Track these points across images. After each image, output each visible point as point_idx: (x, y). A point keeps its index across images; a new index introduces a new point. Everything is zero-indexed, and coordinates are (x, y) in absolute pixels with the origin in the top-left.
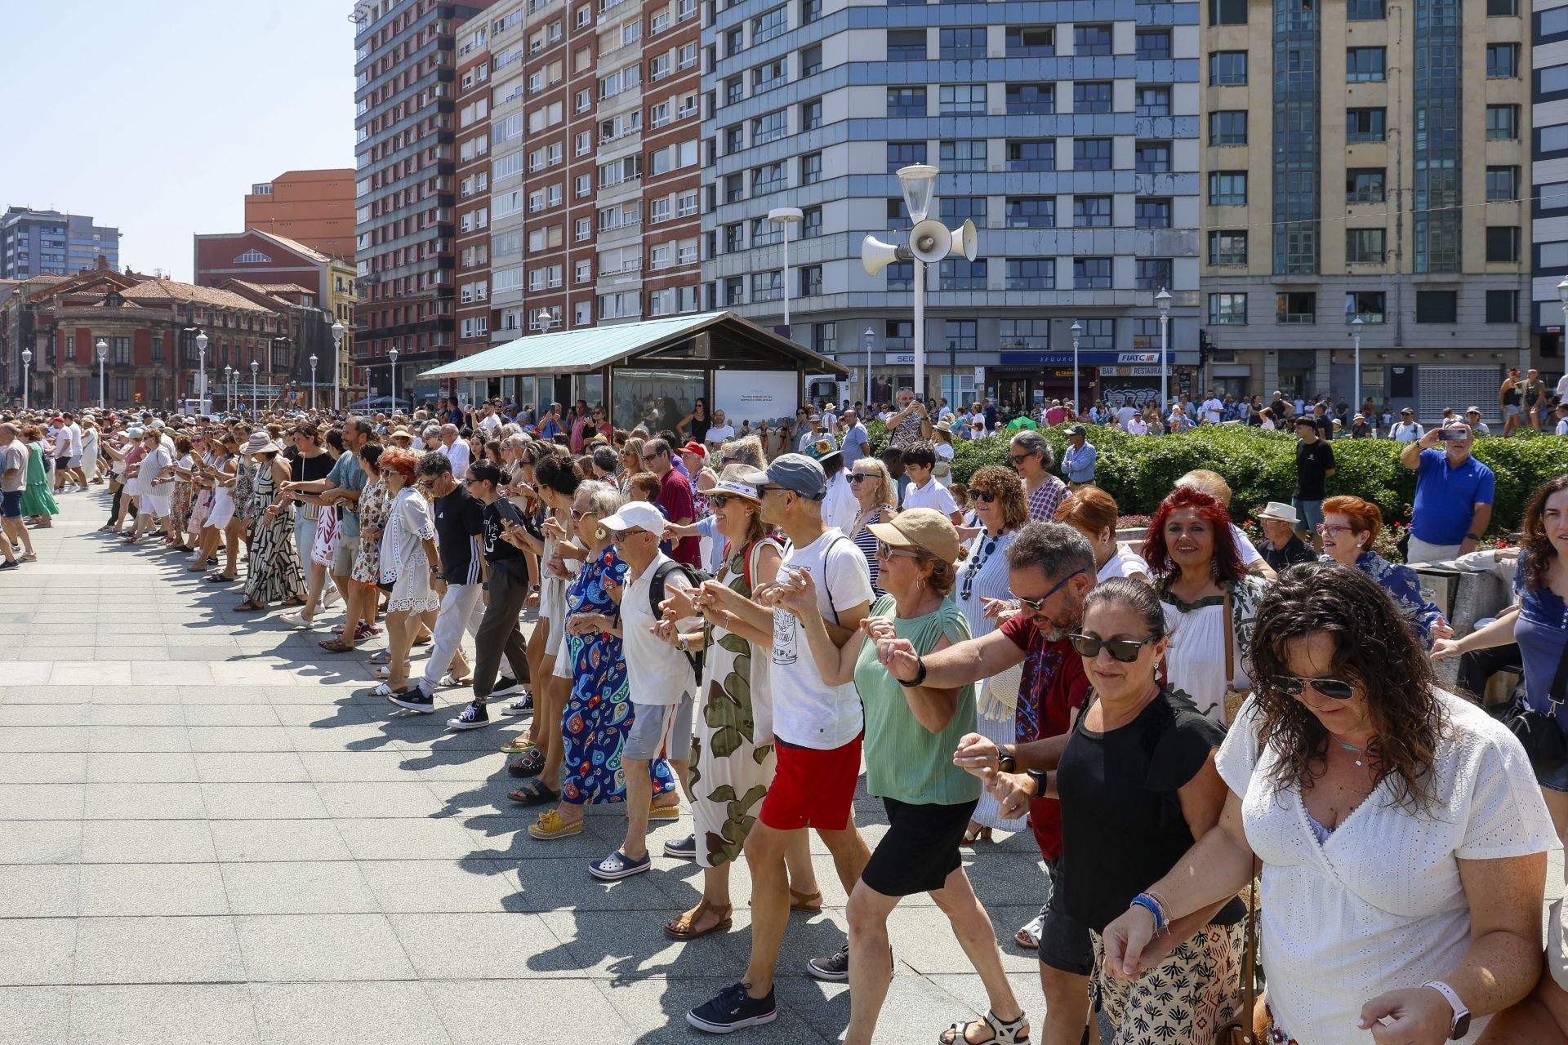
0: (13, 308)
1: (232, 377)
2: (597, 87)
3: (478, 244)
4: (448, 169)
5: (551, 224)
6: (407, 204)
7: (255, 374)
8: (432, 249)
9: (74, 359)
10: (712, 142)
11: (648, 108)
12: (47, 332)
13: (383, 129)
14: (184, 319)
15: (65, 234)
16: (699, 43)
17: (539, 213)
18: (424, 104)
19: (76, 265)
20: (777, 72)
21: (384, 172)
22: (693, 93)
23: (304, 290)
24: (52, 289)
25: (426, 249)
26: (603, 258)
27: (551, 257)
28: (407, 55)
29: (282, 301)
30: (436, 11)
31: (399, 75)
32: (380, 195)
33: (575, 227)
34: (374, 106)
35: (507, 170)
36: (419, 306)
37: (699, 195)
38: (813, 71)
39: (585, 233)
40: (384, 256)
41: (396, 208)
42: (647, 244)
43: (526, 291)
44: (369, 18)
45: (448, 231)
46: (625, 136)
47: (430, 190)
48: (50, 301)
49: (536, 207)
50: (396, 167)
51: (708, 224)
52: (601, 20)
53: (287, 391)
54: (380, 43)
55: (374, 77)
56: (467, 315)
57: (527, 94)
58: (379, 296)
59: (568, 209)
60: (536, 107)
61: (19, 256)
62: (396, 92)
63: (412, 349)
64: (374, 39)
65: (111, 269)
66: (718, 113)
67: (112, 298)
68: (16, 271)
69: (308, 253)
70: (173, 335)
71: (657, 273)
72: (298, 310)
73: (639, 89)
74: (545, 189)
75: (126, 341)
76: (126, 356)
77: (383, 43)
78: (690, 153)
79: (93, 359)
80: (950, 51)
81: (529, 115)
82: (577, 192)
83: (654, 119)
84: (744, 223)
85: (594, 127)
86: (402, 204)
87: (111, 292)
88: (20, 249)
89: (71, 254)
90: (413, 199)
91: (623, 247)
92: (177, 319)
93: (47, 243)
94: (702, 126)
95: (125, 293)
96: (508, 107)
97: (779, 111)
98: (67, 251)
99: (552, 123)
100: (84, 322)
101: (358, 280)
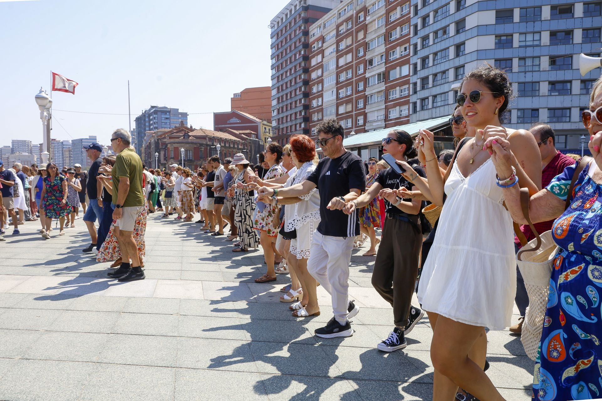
0: (153, 140)
2: (366, 46)
3: (318, 111)
4: (306, 83)
5: (347, 102)
6: (291, 97)
8: (300, 114)
9: (173, 158)
10: (415, 65)
11: (387, 53)
12: (164, 149)
13: (281, 69)
14: (211, 143)
15: (170, 115)
16: (410, 24)
17: (342, 98)
18: (297, 58)
19: (173, 126)
20: (445, 33)
21: (282, 86)
22: (407, 45)
23: (253, 132)
24: (165, 133)
26: (368, 115)
27: (347, 116)
28: (291, 39)
29: (245, 136)
30: (301, 21)
31: (287, 48)
32: (280, 94)
33: (357, 103)
34: (278, 60)
35: (330, 82)
37: (409, 87)
38: (461, 31)
39: (361, 105)
40: (282, 118)
41: (287, 99)
42: (387, 109)
44: (276, 26)
45: (307, 107)
46: (378, 65)
47: (300, 91)
48: (165, 138)
49: (341, 96)
50: (286, 83)
51: (413, 99)
52: (368, 18)
54: (280, 35)
55: (278, 49)
57: (338, 51)
58: (281, 133)
59: (354, 96)
60: (341, 56)
61: (154, 123)
62: (286, 54)
64: (278, 34)
65: (185, 125)
66: (418, 52)
67: (186, 136)
68: (154, 129)
69: (254, 119)
70: (207, 149)
71: (391, 120)
72: (250, 140)
73: (384, 45)
74: (345, 88)
75: (191, 151)
76: (191, 157)
77: (281, 35)
78: (406, 70)
79: (180, 158)
80: (524, 18)
81: (338, 59)
82: (358, 89)
83: (390, 57)
84: (429, 98)
85: (365, 62)
86: (289, 97)
87: (185, 134)
88: (154, 121)
89: (171, 122)
90: (293, 95)
91: (377, 110)
92: (209, 143)
93: (164, 118)
94: (411, 59)
95: (190, 134)
96: (330, 57)
97: (445, 49)
98: (170, 121)
99: (348, 62)
100: (176, 144)
101: (272, 127)
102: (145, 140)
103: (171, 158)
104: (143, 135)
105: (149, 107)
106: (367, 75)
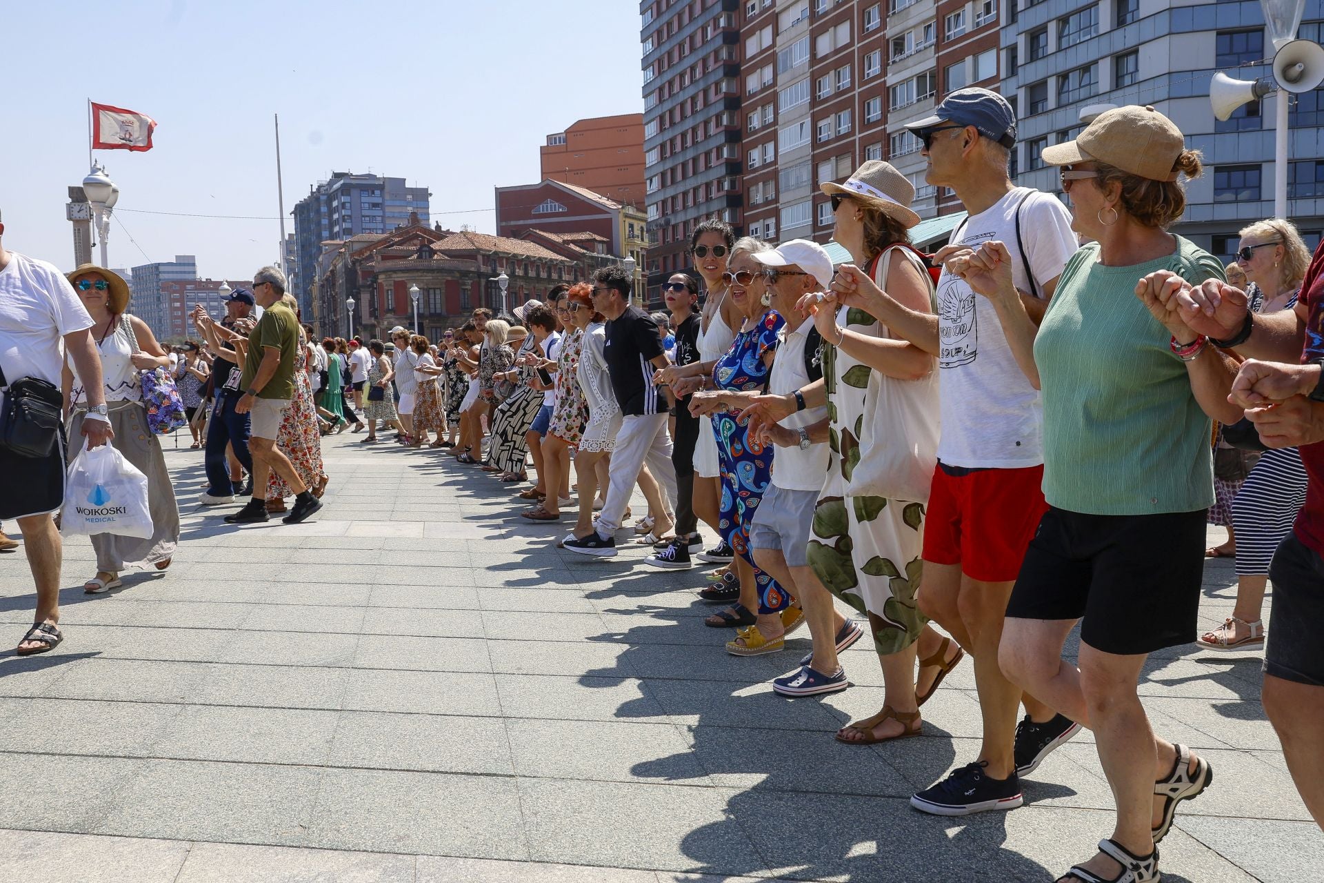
0: (340, 265)
2: (886, 1)
3: (765, 179)
4: (734, 103)
5: (839, 153)
6: (694, 143)
8: (720, 188)
9: (393, 311)
10: (1013, 50)
11: (941, 19)
12: (369, 287)
13: (669, 66)
14: (488, 270)
15: (382, 196)
17: (827, 143)
18: (709, 38)
19: (392, 225)
21: (671, 112)
23: (598, 238)
24: (372, 245)
25: (714, 188)
29: (577, 249)
31: (683, 9)
32: (668, 135)
34: (659, 44)
35: (794, 99)
40: (674, 198)
41: (684, 148)
45: (736, 167)
46: (917, 52)
47: (717, 126)
48: (370, 258)
49: (824, 136)
55: (659, 14)
57: (813, 16)
58: (669, 239)
59: (858, 136)
60: (822, 30)
61: (344, 218)
62: (680, 27)
65: (423, 224)
66: (1020, 16)
67: (426, 251)
68: (341, 233)
69: (601, 201)
70: (480, 285)
72: (592, 258)
74: (833, 116)
75: (438, 292)
76: (438, 306)
78: (988, 64)
81: (815, 38)
82: (867, 117)
83: (949, 31)
84: (1049, 136)
85: (884, 44)
86: (689, 143)
87: (422, 246)
88: (344, 212)
89: (387, 215)
90: (700, 137)
91: (917, 173)
92: (483, 269)
93: (367, 205)
94: (1002, 33)
95: (435, 246)
96: (793, 32)
97: (1088, 7)
98: (384, 212)
99: (840, 44)
100: (399, 275)
101: (648, 223)
102: (320, 265)
103: (389, 311)
104: (314, 250)
105: (329, 177)
106: (891, 80)
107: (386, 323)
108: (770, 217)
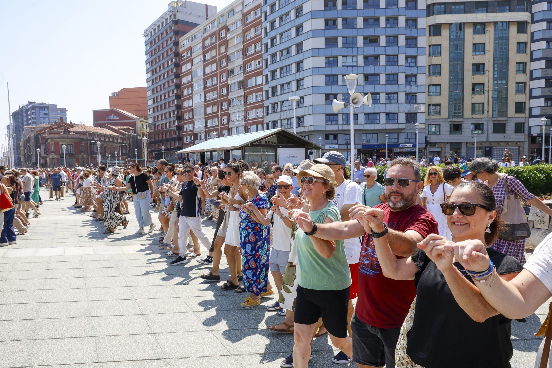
0: (32, 135)
1: (108, 157)
2: (228, 58)
3: (189, 111)
4: (178, 86)
5: (213, 104)
6: (165, 98)
7: (116, 156)
8: (174, 113)
9: (54, 152)
10: (267, 76)
11: (245, 65)
12: (44, 143)
13: (156, 73)
14: (91, 138)
15: (48, 110)
16: (262, 43)
17: (209, 101)
18: (169, 65)
19: (53, 121)
20: (288, 52)
21: (156, 88)
22: (260, 60)
23: (131, 128)
24: (45, 129)
25: (172, 113)
26: (231, 115)
27: (214, 116)
28: (163, 48)
29: (123, 132)
30: (172, 33)
31: (160, 55)
32: (155, 95)
33: (222, 105)
34: (152, 65)
36: (170, 133)
37: (263, 94)
38: (300, 51)
39: (225, 107)
40: (158, 116)
41: (161, 100)
42: (246, 111)
43: (206, 127)
44: (149, 35)
45: (179, 107)
46: (238, 74)
47: (172, 93)
48: (45, 133)
49: (208, 99)
50: (160, 86)
51: (266, 103)
52: (228, 35)
53: (126, 161)
54: (153, 44)
55: (152, 56)
56: (186, 135)
57: (204, 61)
58: (156, 129)
59: (219, 99)
60: (207, 65)
61: (33, 118)
62: (159, 60)
63: (168, 147)
64: (151, 43)
65: (64, 122)
66: (269, 66)
67: (66, 131)
68: (32, 123)
69: (132, 116)
70: (87, 143)
71: (249, 120)
72: (129, 135)
73: (242, 58)
74: (211, 92)
75: (71, 146)
76: (72, 151)
77: (154, 44)
78: (260, 80)
79: (60, 152)
80: (345, 44)
81: (205, 68)
82: (222, 94)
83: (247, 69)
85: (227, 71)
86: (163, 98)
87: (65, 129)
88: (33, 116)
90: (167, 96)
91: (238, 112)
92: (89, 138)
93: (42, 114)
94: (264, 71)
95: (70, 130)
96: (198, 65)
97: (289, 65)
98: (49, 116)
99: (213, 70)
100: (57, 139)
101: (149, 124)
102: (24, 135)
104: (21, 129)
105: (26, 103)
106: (229, 82)
107: (51, 156)
108: (191, 123)
